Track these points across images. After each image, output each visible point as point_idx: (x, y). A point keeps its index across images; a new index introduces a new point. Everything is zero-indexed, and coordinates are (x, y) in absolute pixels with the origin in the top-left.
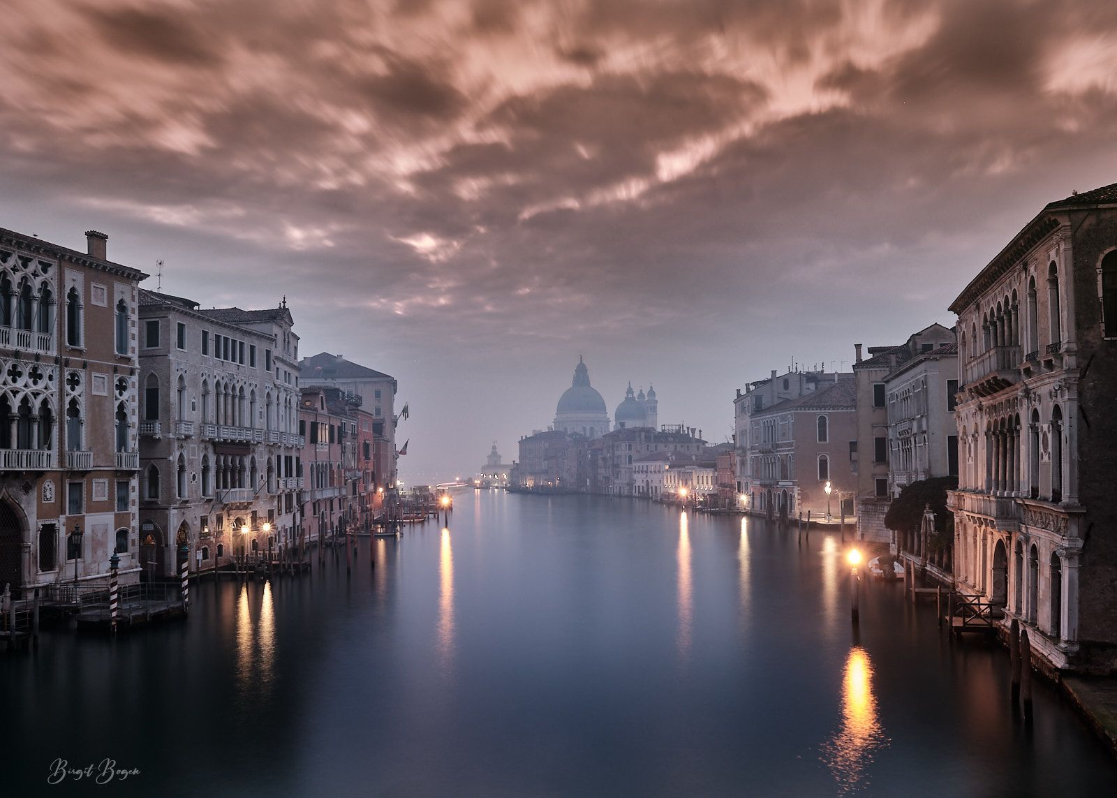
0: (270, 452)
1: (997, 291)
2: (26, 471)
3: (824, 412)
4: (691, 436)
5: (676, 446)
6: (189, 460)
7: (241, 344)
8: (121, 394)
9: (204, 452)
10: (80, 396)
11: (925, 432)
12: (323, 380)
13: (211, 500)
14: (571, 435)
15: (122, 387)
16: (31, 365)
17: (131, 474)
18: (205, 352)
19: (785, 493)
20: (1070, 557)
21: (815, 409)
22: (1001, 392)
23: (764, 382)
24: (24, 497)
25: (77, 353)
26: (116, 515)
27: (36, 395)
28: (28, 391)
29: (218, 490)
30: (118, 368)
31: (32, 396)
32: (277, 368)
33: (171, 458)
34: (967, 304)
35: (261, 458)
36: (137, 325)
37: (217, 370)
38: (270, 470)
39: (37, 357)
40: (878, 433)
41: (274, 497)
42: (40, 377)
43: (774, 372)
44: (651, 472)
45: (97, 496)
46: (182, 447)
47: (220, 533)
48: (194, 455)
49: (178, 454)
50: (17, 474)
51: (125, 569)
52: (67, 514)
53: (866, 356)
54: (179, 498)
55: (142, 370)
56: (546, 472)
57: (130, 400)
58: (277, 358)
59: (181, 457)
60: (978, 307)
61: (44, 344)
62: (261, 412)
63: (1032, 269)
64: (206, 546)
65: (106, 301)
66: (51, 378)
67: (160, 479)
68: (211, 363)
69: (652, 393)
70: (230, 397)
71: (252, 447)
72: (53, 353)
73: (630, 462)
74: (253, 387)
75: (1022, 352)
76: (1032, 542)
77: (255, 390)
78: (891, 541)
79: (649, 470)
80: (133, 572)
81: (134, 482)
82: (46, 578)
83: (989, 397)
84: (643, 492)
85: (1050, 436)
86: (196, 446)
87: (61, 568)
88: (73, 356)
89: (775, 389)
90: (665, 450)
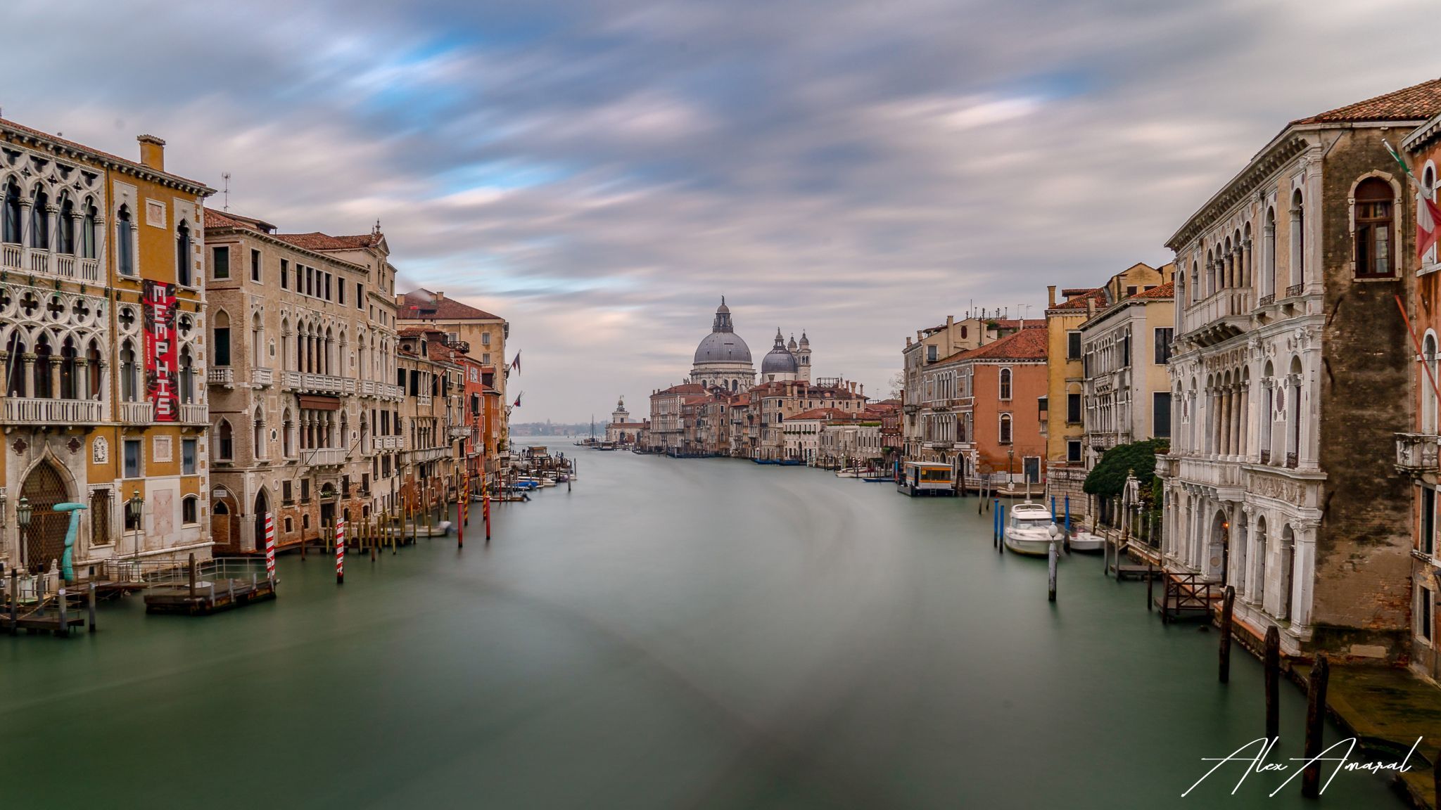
0: (364, 406)
1: (1225, 225)
2: (73, 426)
3: (1007, 365)
4: (850, 391)
5: (833, 403)
6: (267, 414)
7: (328, 276)
8: (185, 334)
9: (286, 405)
10: (135, 336)
11: (1127, 388)
12: (420, 322)
13: (293, 463)
14: (711, 390)
15: (185, 326)
16: (75, 297)
17: (198, 429)
18: (284, 285)
19: (961, 458)
20: (1306, 531)
21: (998, 360)
22: (1227, 341)
23: (938, 330)
24: (71, 457)
25: (131, 285)
26: (182, 478)
27: (82, 333)
28: (72, 329)
29: (302, 451)
30: (181, 303)
31: (78, 336)
32: (371, 306)
33: (246, 412)
34: (1188, 239)
35: (353, 411)
36: (202, 250)
37: (301, 307)
38: (363, 427)
39: (83, 288)
40: (1072, 388)
41: (369, 458)
42: (86, 312)
43: (950, 318)
44: (804, 433)
45: (158, 456)
46: (259, 398)
47: (306, 499)
48: (273, 408)
49: (253, 407)
50: (61, 430)
51: (194, 542)
52: (124, 478)
53: (1060, 300)
54: (256, 459)
55: (209, 306)
56: (682, 432)
57: (196, 341)
58: (371, 294)
59: (258, 412)
60: (1201, 244)
61: (90, 271)
62: (352, 358)
63: (1271, 198)
64: (291, 517)
65: (164, 222)
66: (99, 313)
67: (233, 437)
68: (292, 299)
69: (805, 341)
70: (314, 341)
71: (341, 400)
72: (102, 283)
73: (780, 421)
74: (342, 328)
75: (1254, 295)
76: (1259, 513)
77: (344, 331)
78: (1087, 512)
79: (802, 430)
80: (204, 547)
81: (203, 440)
82: (100, 553)
83: (1212, 347)
84: (795, 456)
85: (1286, 392)
86: (276, 397)
87: (118, 541)
88: (126, 287)
89: (951, 337)
90: (821, 406)
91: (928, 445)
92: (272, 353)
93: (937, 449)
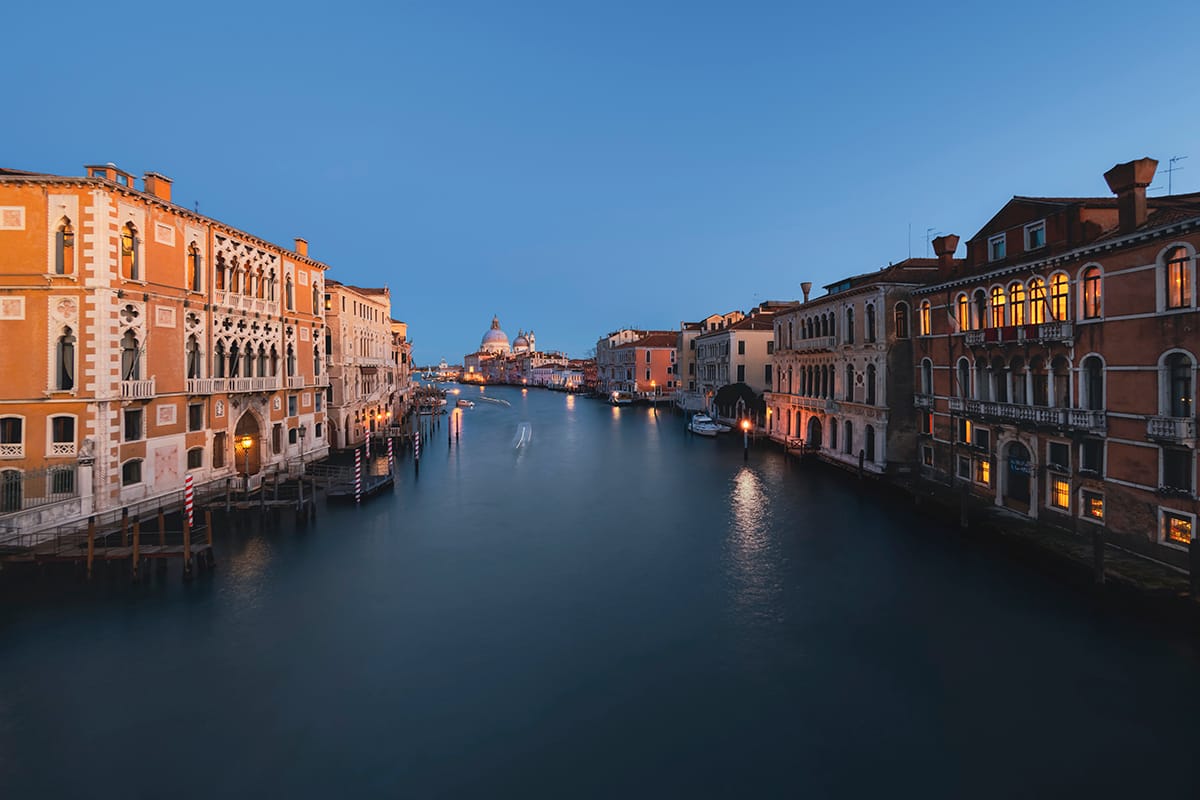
0: (385, 371)
2: (265, 392)
3: (649, 349)
5: (555, 361)
6: (349, 378)
7: (371, 309)
8: (315, 340)
11: (727, 363)
13: (359, 401)
15: (316, 336)
17: (322, 389)
18: (355, 313)
21: (644, 347)
24: (263, 408)
25: (291, 315)
26: (315, 414)
27: (268, 341)
28: (263, 339)
29: (362, 395)
31: (266, 343)
32: (386, 323)
33: (341, 378)
35: (381, 373)
36: (322, 296)
37: (360, 324)
38: (385, 381)
42: (270, 329)
44: (544, 374)
45: (305, 404)
46: (346, 370)
47: (364, 419)
48: (351, 375)
49: (344, 375)
50: (258, 394)
51: (321, 447)
53: (685, 326)
54: (345, 401)
55: (326, 325)
57: (320, 343)
58: (387, 317)
59: (345, 377)
61: (272, 308)
63: (850, 306)
64: (358, 428)
65: (306, 282)
66: (277, 330)
68: (358, 320)
71: (377, 369)
72: (278, 314)
73: (532, 368)
75: (838, 339)
80: (325, 449)
81: (325, 393)
82: (277, 458)
86: (352, 369)
87: (286, 450)
88: (289, 316)
91: (613, 380)
92: (351, 348)
93: (617, 382)
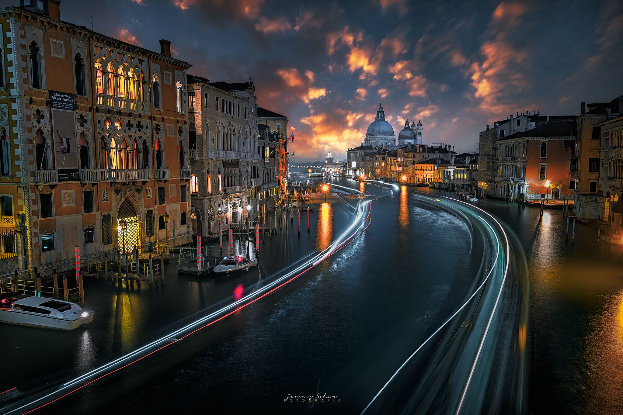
0: (248, 165)
2: (139, 181)
3: (545, 140)
4: (448, 149)
5: (439, 156)
6: (212, 171)
8: (180, 135)
9: (218, 167)
10: (161, 137)
13: (222, 193)
15: (180, 131)
16: (137, 120)
17: (187, 180)
18: (218, 110)
19: (518, 186)
23: (505, 122)
25: (159, 113)
28: (136, 135)
29: (225, 188)
31: (139, 138)
32: (250, 117)
33: (204, 171)
35: (245, 168)
36: (187, 95)
37: (223, 119)
39: (140, 116)
41: (250, 190)
42: (142, 127)
43: (511, 115)
45: (171, 194)
46: (209, 164)
47: (226, 211)
48: (214, 168)
50: (134, 183)
52: (158, 205)
54: (208, 193)
57: (185, 138)
58: (249, 111)
59: (208, 170)
61: (143, 107)
62: (243, 143)
64: (221, 219)
65: (171, 81)
66: (147, 127)
67: (198, 183)
69: (420, 124)
70: (229, 135)
73: (414, 164)
74: (239, 128)
77: (240, 130)
79: (425, 169)
81: (188, 185)
82: (150, 240)
86: (215, 163)
87: (157, 234)
88: (157, 114)
89: (512, 125)
90: (434, 158)
92: (213, 143)
93: (504, 181)
